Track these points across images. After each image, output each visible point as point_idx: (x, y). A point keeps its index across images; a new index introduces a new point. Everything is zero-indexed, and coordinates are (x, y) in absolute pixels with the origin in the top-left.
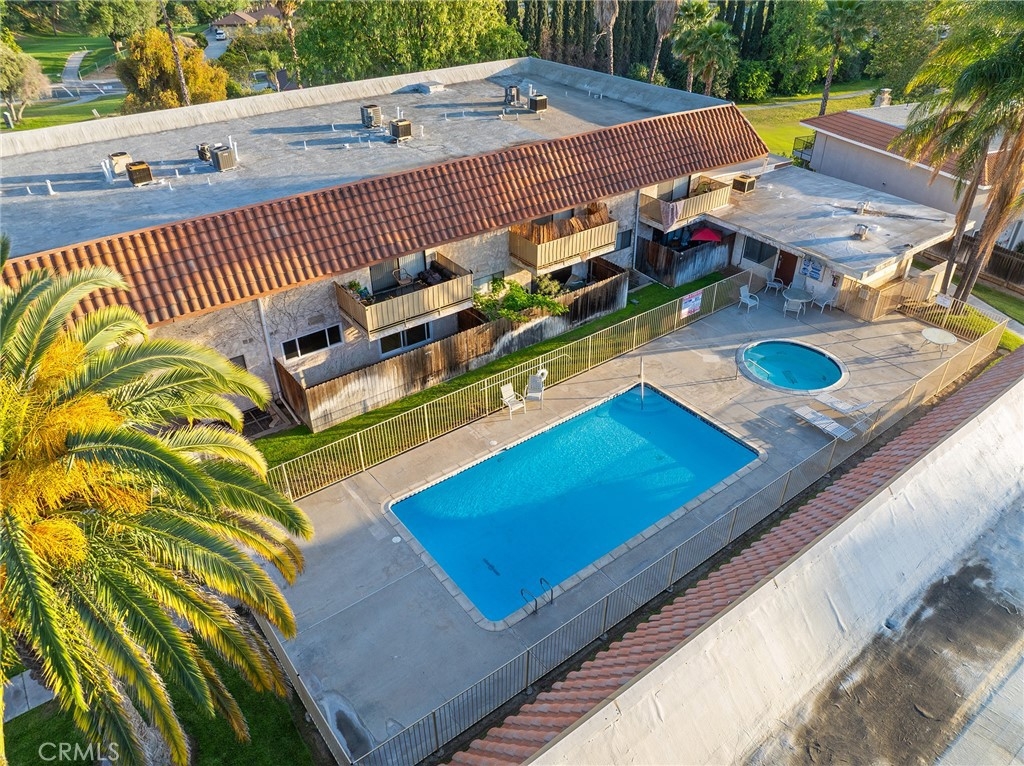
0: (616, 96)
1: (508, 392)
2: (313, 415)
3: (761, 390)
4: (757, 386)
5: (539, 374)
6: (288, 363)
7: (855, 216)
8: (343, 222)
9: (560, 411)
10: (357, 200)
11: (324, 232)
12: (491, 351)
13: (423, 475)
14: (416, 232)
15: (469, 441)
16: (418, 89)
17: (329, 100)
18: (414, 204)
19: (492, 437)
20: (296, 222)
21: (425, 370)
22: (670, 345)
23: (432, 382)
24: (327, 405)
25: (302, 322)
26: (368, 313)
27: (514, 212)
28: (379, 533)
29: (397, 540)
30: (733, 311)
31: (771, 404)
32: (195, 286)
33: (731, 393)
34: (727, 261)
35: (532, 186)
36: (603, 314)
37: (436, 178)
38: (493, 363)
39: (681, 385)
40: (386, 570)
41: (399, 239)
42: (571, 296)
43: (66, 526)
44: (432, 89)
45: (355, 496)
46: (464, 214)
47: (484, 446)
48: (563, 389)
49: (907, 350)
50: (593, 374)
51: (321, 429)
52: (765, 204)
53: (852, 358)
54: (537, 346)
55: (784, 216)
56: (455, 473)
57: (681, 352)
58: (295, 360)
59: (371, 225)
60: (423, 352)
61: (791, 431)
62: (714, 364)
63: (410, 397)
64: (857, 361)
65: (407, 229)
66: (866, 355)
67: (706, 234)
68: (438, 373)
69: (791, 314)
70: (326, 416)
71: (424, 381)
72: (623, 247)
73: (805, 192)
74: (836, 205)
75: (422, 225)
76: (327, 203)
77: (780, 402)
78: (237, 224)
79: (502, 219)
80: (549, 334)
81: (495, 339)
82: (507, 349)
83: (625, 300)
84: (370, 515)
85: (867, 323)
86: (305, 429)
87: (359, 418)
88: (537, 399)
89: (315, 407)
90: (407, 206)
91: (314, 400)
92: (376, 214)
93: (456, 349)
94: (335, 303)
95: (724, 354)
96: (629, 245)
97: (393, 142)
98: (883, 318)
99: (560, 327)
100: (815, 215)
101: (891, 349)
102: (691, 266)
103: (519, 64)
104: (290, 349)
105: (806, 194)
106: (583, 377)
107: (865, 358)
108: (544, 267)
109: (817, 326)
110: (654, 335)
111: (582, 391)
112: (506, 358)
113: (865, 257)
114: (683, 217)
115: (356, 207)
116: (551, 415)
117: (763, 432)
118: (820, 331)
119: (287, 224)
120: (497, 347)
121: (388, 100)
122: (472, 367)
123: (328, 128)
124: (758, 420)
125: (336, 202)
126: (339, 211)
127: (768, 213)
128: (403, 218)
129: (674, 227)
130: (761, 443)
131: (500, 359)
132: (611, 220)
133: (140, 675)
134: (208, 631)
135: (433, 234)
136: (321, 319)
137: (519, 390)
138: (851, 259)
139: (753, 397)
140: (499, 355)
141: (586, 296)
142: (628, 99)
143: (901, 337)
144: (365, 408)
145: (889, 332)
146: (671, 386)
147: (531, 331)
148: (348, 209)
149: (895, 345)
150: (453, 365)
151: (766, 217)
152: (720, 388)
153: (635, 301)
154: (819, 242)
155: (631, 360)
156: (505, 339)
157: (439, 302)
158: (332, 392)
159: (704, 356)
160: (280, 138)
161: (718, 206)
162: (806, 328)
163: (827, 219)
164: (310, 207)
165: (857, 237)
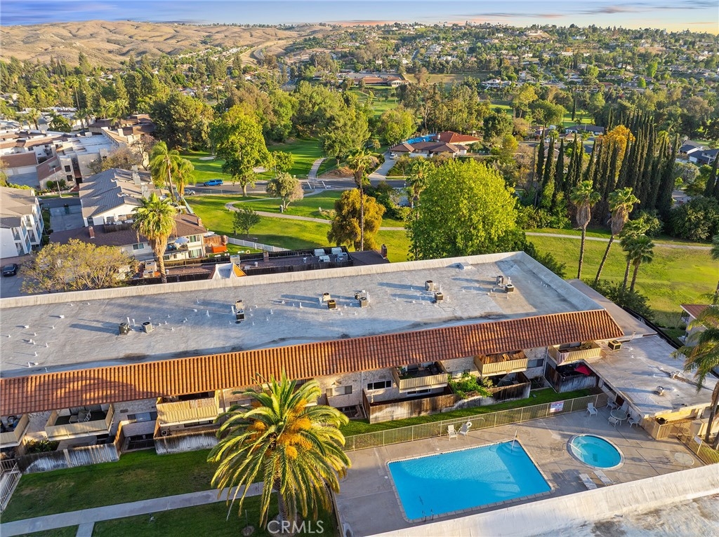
0: (554, 287)
1: (451, 428)
2: (371, 417)
3: (571, 459)
4: (571, 457)
5: (468, 423)
6: (367, 391)
7: (668, 379)
8: (398, 347)
9: (472, 443)
10: (405, 339)
11: (390, 350)
12: (453, 406)
13: (405, 454)
14: (426, 355)
15: (428, 445)
16: (459, 266)
17: (416, 268)
18: (428, 344)
19: (438, 447)
20: (380, 345)
21: (421, 409)
22: (540, 424)
23: (423, 414)
24: (377, 414)
25: (377, 377)
26: (400, 383)
27: (471, 351)
28: (381, 473)
29: (386, 477)
30: (583, 414)
31: (572, 468)
32: (340, 364)
33: (555, 457)
34: (595, 384)
35: (480, 342)
36: (515, 399)
37: (439, 334)
38: (453, 412)
39: (534, 446)
40: (379, 487)
41: (418, 357)
42: (498, 389)
43: (294, 449)
44: (465, 268)
45: (377, 455)
46: (448, 350)
47: (433, 449)
48: (479, 432)
49: (666, 461)
50: (495, 429)
51: (374, 423)
52: (620, 360)
53: (630, 456)
54: (476, 408)
55: (625, 370)
56: (417, 458)
57: (543, 430)
58: (371, 391)
59: (408, 350)
60: (421, 401)
61: (574, 484)
62: (556, 440)
63: (412, 418)
64: (633, 459)
65: (422, 353)
66: (640, 457)
67: (581, 370)
68: (427, 411)
69: (612, 424)
70: (376, 418)
71: (420, 413)
72: (538, 366)
73: (651, 357)
74: (662, 369)
75: (429, 352)
76: (393, 339)
77: (577, 468)
78: (359, 343)
79: (465, 354)
80: (484, 404)
81: (456, 401)
82: (461, 406)
83: (528, 395)
84: (380, 465)
85: (654, 440)
86: (367, 421)
87: (389, 422)
88: (463, 435)
89: (373, 414)
90: (424, 344)
91: (373, 411)
92: (411, 346)
93: (436, 402)
94: (391, 372)
95: (564, 436)
96: (542, 365)
97: (434, 302)
98: (665, 439)
99: (490, 402)
100: (644, 373)
101: (657, 458)
102: (570, 384)
103: (516, 255)
104: (370, 386)
105: (649, 358)
106: (491, 430)
107: (638, 459)
108: (486, 374)
109: (623, 434)
110: (533, 417)
111: (486, 436)
112: (459, 411)
113: (653, 406)
114: (568, 359)
115: (404, 342)
116: (467, 444)
117: (560, 480)
118: (624, 437)
119: (377, 346)
120: (456, 405)
121: (442, 272)
122: (443, 411)
123: (409, 287)
124: (561, 474)
125: (397, 339)
126: (397, 343)
127: (618, 366)
128: (422, 349)
129: (563, 363)
130: (556, 485)
131: (457, 410)
132: (525, 357)
133: (301, 491)
134: (317, 486)
135: (433, 356)
136: (384, 377)
137: (457, 428)
138: (644, 405)
139: (565, 462)
140: (457, 408)
141: (505, 390)
142: (559, 291)
143: (668, 453)
144: (393, 418)
145: (663, 448)
146: (529, 446)
147: (474, 401)
148: (401, 342)
149: (661, 456)
150: (434, 408)
151: (616, 368)
152: (552, 453)
153: (535, 396)
154: (634, 390)
155: (517, 427)
156: (460, 402)
157: (433, 382)
158: (380, 410)
159: (554, 435)
160: (389, 290)
161: (591, 356)
162: (616, 433)
163: (650, 377)
164: (387, 340)
165: (656, 393)
